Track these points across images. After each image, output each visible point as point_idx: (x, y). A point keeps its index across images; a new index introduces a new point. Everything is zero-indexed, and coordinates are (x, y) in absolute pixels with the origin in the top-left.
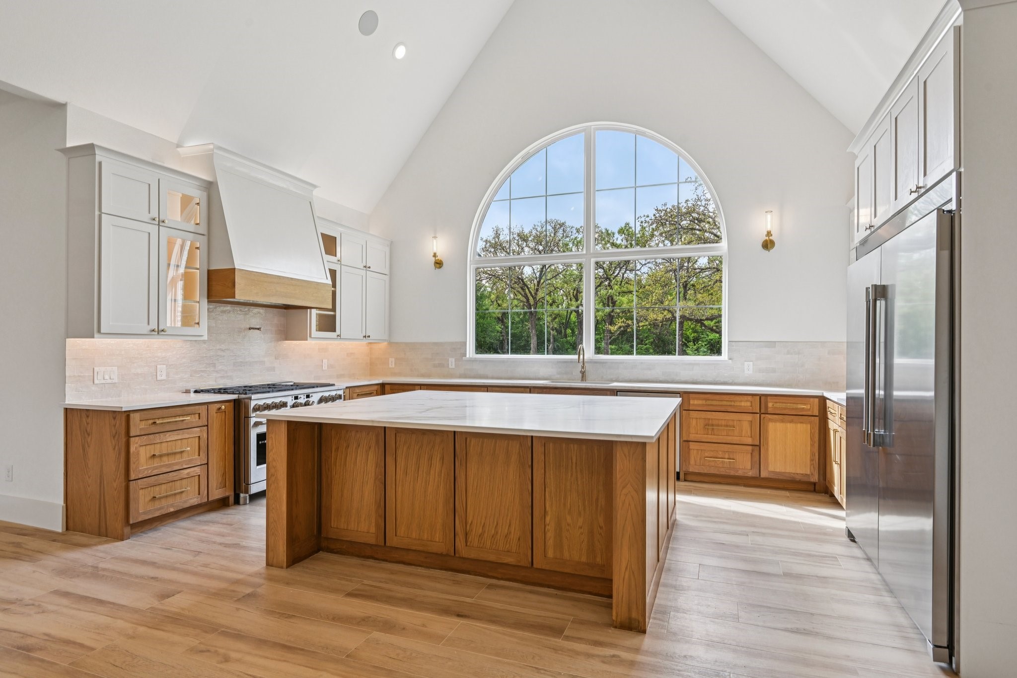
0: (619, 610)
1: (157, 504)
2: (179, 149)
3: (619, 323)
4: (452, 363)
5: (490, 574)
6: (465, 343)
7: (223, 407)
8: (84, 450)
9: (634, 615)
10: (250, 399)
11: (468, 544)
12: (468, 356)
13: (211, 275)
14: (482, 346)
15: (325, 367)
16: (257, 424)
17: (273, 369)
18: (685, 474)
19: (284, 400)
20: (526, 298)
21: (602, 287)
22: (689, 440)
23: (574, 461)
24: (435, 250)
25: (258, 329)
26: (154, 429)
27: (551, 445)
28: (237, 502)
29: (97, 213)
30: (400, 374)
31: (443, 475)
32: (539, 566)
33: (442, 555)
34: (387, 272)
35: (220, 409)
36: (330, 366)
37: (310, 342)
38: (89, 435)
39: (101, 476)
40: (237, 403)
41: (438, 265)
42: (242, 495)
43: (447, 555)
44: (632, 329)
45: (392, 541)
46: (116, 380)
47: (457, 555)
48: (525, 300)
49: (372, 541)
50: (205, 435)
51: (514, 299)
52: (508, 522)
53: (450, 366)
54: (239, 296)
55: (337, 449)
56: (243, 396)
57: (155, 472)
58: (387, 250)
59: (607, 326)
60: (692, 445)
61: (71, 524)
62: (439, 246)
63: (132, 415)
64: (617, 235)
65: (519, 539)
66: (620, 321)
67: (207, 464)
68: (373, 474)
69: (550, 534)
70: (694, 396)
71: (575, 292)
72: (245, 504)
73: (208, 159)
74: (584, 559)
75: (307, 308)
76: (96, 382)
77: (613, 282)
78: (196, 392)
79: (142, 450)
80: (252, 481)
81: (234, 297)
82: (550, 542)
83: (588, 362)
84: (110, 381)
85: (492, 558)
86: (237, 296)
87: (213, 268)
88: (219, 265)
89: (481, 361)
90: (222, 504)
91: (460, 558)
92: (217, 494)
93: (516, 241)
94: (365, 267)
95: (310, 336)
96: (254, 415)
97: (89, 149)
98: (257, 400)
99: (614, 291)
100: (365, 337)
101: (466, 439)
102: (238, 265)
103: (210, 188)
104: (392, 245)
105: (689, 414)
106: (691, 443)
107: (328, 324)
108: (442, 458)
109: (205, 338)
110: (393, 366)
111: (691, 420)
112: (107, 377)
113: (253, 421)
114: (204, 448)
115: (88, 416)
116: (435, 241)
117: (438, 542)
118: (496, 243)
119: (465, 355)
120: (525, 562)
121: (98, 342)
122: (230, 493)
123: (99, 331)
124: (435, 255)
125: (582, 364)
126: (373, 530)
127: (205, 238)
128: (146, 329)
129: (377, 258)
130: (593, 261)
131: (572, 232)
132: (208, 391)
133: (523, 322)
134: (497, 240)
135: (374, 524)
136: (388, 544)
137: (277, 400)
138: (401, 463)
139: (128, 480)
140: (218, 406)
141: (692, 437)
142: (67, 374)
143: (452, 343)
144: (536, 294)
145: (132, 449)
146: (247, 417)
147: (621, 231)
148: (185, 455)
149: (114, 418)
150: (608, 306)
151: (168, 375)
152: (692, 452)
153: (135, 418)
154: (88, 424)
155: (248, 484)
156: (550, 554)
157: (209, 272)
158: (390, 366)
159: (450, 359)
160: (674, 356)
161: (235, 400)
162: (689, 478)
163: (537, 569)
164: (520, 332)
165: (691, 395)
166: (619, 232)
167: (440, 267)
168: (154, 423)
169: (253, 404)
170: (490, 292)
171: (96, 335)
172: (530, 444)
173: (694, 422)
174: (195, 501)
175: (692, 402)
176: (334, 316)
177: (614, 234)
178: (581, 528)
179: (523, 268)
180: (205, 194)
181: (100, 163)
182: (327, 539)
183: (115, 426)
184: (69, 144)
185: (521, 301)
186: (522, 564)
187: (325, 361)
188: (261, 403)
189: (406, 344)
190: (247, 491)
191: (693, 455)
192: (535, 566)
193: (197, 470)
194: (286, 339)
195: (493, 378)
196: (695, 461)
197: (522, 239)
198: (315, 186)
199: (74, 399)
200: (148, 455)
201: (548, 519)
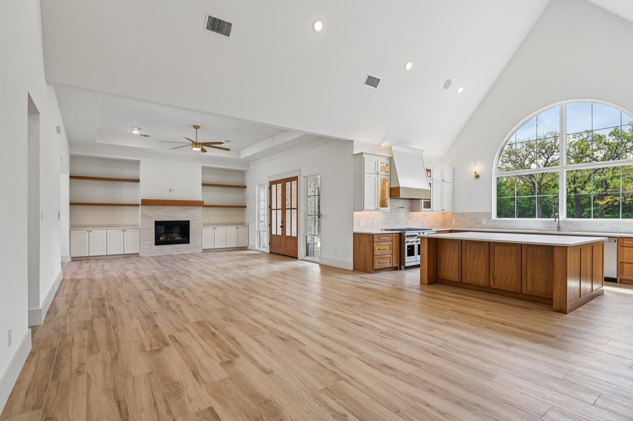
0: (556, 305)
1: (380, 265)
2: (380, 147)
3: (608, 199)
4: (484, 222)
5: (504, 295)
6: (491, 213)
7: (397, 235)
8: (359, 246)
9: (562, 307)
10: (406, 233)
11: (495, 283)
12: (492, 219)
13: (391, 189)
14: (499, 215)
15: (425, 223)
16: (407, 242)
17: (407, 223)
18: (621, 280)
19: (415, 234)
20: (532, 184)
21: (596, 174)
22: (623, 262)
23: (539, 255)
24: (475, 171)
25: (403, 208)
26: (379, 240)
27: (530, 249)
28: (400, 269)
29: (363, 173)
30: (457, 227)
31: (484, 259)
32: (524, 293)
33: (484, 287)
34: (452, 182)
35: (396, 235)
36: (427, 223)
37: (421, 212)
38: (361, 241)
39: (365, 254)
40: (400, 234)
41: (477, 177)
42: (402, 267)
43: (486, 287)
44: (619, 203)
45: (464, 281)
46: (364, 225)
47: (490, 287)
48: (532, 185)
49: (457, 280)
50: (392, 244)
51: (524, 185)
52: (511, 276)
53: (483, 223)
54: (401, 197)
55: (443, 248)
56: (403, 232)
57: (380, 254)
58: (452, 172)
59: (597, 202)
60: (625, 265)
61: (355, 268)
62: (478, 168)
63: (374, 235)
64: (607, 137)
65: (516, 283)
66: (609, 197)
67: (392, 254)
68: (457, 257)
69: (529, 282)
70: (626, 239)
71: (573, 178)
72: (403, 270)
73: (390, 149)
74: (544, 291)
75: (420, 199)
76: (360, 225)
77: (605, 171)
78: (385, 230)
79: (376, 246)
80: (406, 262)
81: (399, 197)
82: (529, 284)
83: (561, 222)
84: (363, 225)
85: (505, 289)
86: (400, 197)
87: (392, 186)
88: (394, 186)
89: (500, 221)
90: (396, 269)
91: (491, 288)
92: (395, 265)
93: (525, 148)
94: (442, 180)
95: (421, 210)
96: (406, 238)
97: (362, 154)
98: (408, 233)
99: (606, 177)
100: (442, 210)
101: (494, 246)
102: (401, 186)
103: (391, 159)
104: (454, 170)
105: (623, 249)
106: (624, 263)
107: (428, 205)
108: (484, 253)
109: (389, 211)
110: (455, 223)
111: (625, 252)
112: (362, 224)
113: (406, 240)
114: (391, 248)
115: (361, 236)
116: (475, 166)
117: (482, 281)
118: (510, 151)
119: (491, 218)
120: (519, 291)
121: (364, 212)
122: (398, 265)
123: (364, 209)
124: (475, 173)
125: (558, 223)
126: (457, 277)
127: (389, 177)
128: (374, 208)
129: (448, 176)
130: (565, 171)
131: (569, 138)
132: (389, 230)
133: (531, 200)
134: (510, 149)
135: (457, 275)
136: (463, 282)
137: (413, 234)
138: (468, 253)
139: (373, 255)
140: (395, 234)
141: (625, 261)
142: (354, 222)
143: (484, 213)
144: (541, 181)
145: (374, 246)
146: (404, 239)
147: (611, 134)
148: (386, 250)
149: (369, 236)
150: (602, 187)
151: (377, 224)
152: (625, 269)
153: (375, 236)
154: (361, 238)
155: (404, 263)
156: (529, 288)
157: (390, 188)
158: (453, 223)
159: (483, 220)
160: (619, 219)
161: (400, 233)
162: (624, 282)
163: (523, 294)
164: (529, 206)
165: (624, 239)
166: (610, 135)
167: (478, 178)
168: (379, 238)
169: (406, 234)
170: (506, 182)
171: (363, 210)
172: (520, 248)
173: (627, 253)
174: (389, 266)
175: (625, 242)
176: (430, 202)
177: (605, 136)
178: (542, 280)
179: (530, 165)
180: (389, 161)
181: (364, 158)
182: (440, 279)
183: (369, 239)
184: (355, 153)
185: (529, 186)
186: (517, 292)
187: (425, 221)
188: (409, 234)
189: (461, 213)
190: (404, 265)
191: (626, 270)
192: (522, 292)
193: (389, 256)
194: (412, 212)
195: (506, 229)
196: (627, 273)
197: (529, 147)
198: (423, 151)
199: (356, 230)
200: (378, 249)
201: (528, 276)
